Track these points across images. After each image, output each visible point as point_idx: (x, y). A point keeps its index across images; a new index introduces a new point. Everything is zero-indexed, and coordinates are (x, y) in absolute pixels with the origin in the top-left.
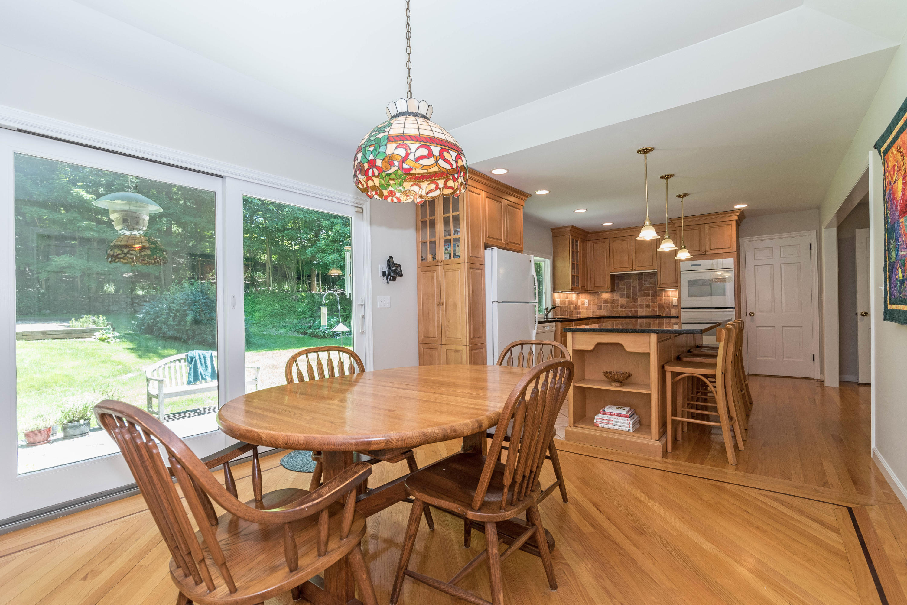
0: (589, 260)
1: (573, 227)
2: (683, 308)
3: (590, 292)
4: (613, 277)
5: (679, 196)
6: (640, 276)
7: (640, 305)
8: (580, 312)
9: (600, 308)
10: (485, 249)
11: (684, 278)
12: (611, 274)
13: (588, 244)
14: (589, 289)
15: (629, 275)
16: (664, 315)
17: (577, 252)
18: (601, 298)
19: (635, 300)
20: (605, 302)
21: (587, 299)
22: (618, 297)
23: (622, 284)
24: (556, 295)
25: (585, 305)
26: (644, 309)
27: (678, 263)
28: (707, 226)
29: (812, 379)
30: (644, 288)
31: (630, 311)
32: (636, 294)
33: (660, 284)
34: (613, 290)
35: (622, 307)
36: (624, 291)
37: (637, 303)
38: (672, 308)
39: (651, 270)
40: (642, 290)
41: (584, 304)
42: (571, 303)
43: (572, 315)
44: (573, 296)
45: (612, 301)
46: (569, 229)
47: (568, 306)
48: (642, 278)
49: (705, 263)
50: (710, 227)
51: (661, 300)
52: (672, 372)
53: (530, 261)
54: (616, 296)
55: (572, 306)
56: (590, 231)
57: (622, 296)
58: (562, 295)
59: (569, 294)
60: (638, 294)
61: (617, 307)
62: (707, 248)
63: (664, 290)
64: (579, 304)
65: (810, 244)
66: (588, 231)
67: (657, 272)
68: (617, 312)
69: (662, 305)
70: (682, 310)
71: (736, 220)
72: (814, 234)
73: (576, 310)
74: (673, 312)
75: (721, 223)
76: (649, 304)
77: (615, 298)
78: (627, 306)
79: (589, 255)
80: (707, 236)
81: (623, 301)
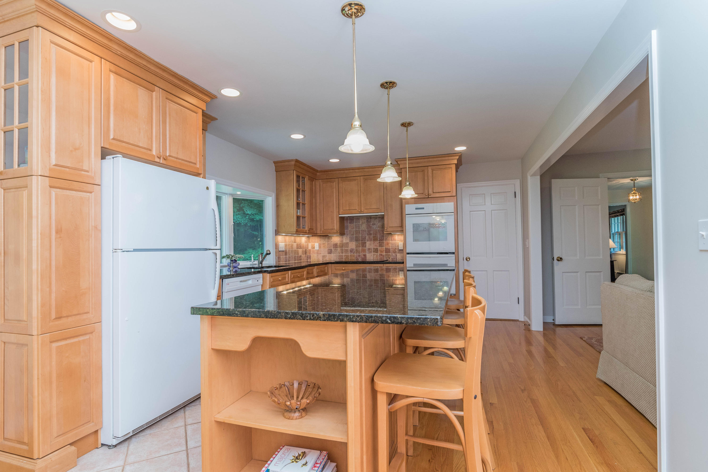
0: (318, 201)
1: (297, 161)
2: (408, 254)
3: (321, 236)
4: (342, 219)
5: (403, 125)
6: (369, 218)
7: (369, 249)
8: (310, 257)
9: (330, 252)
10: (103, 157)
11: (409, 222)
12: (340, 216)
13: (318, 183)
14: (318, 232)
15: (358, 218)
16: (390, 260)
17: (304, 191)
18: (331, 242)
19: (364, 245)
20: (336, 246)
21: (317, 242)
22: (348, 241)
23: (350, 227)
24: (280, 238)
25: (316, 249)
26: (373, 254)
27: (404, 206)
28: (430, 169)
29: (517, 321)
30: (372, 232)
31: (359, 256)
32: (365, 238)
33: (387, 228)
34: (342, 234)
35: (351, 251)
36: (353, 235)
37: (366, 247)
38: (398, 253)
39: (378, 213)
40: (371, 234)
41: (314, 248)
42: (299, 246)
43: (300, 260)
44: (303, 240)
45: (342, 245)
46: (293, 163)
47: (296, 250)
48: (370, 222)
49: (428, 207)
50: (433, 170)
51: (388, 244)
52: (387, 393)
53: (207, 188)
54: (346, 239)
55: (300, 251)
56: (319, 169)
57: (351, 240)
58: (287, 238)
59: (296, 237)
60: (367, 237)
61: (346, 251)
62: (431, 192)
63: (391, 234)
64: (310, 247)
65: (515, 192)
66: (315, 168)
67: (384, 215)
68: (347, 256)
69: (389, 250)
70: (408, 255)
71: (455, 164)
72: (517, 182)
73: (306, 254)
74: (399, 257)
75: (442, 167)
76: (377, 249)
77: (344, 241)
78: (357, 250)
79: (318, 195)
80: (431, 179)
81: (353, 245)
